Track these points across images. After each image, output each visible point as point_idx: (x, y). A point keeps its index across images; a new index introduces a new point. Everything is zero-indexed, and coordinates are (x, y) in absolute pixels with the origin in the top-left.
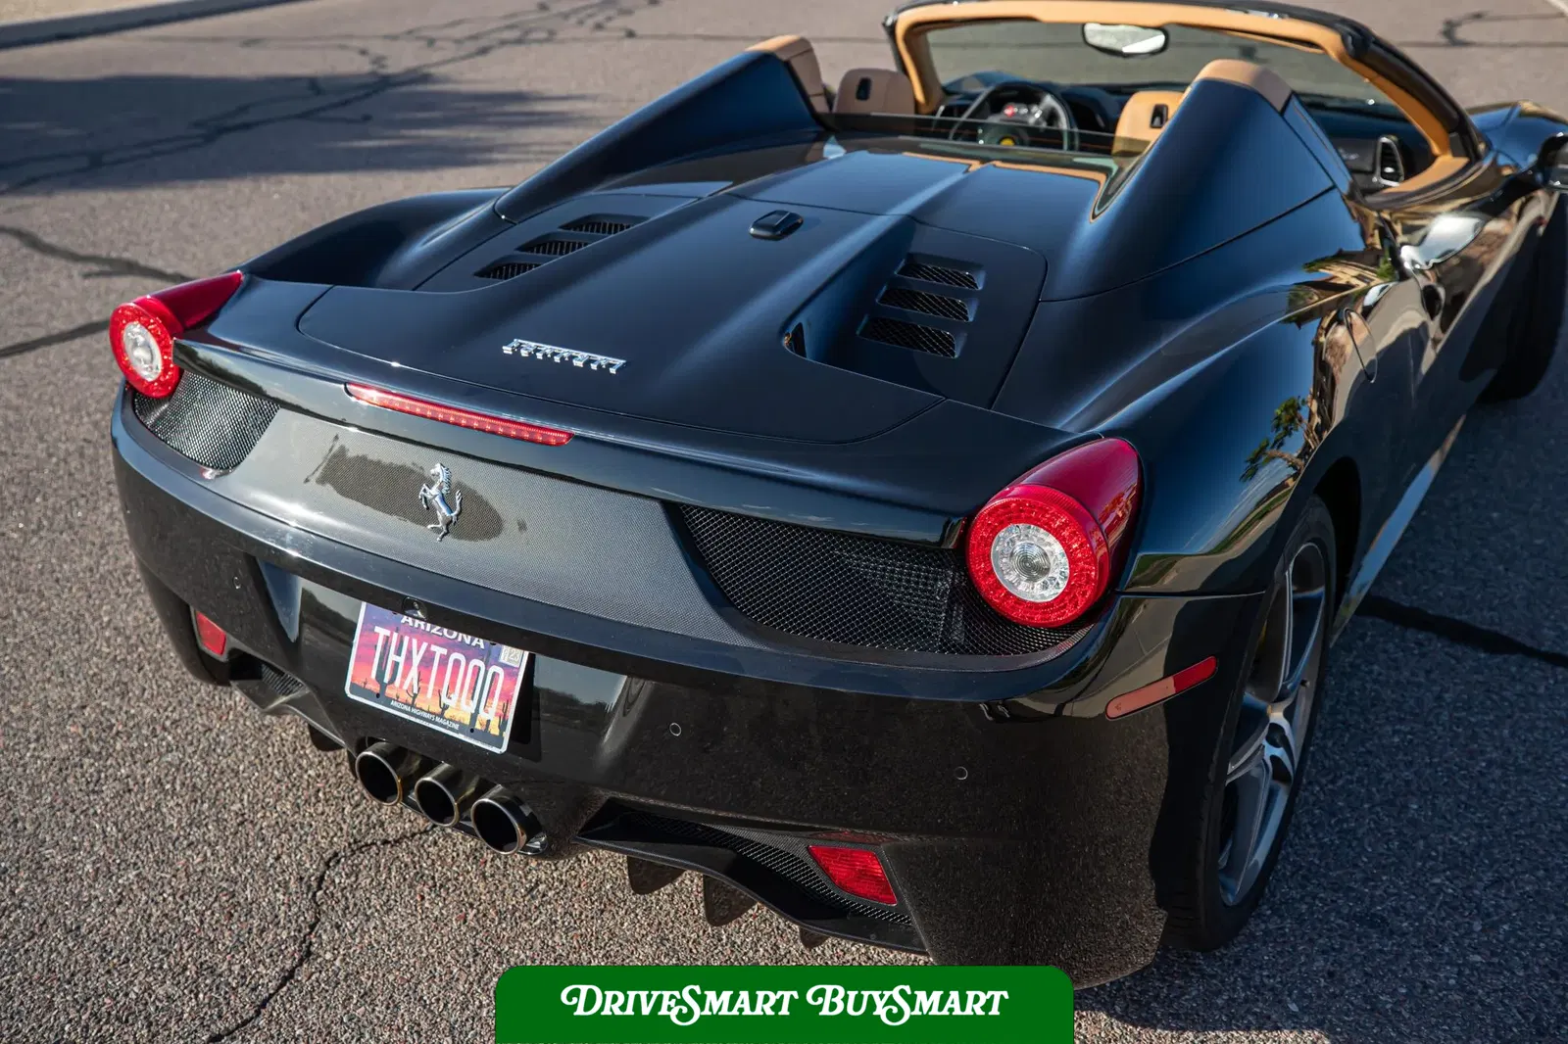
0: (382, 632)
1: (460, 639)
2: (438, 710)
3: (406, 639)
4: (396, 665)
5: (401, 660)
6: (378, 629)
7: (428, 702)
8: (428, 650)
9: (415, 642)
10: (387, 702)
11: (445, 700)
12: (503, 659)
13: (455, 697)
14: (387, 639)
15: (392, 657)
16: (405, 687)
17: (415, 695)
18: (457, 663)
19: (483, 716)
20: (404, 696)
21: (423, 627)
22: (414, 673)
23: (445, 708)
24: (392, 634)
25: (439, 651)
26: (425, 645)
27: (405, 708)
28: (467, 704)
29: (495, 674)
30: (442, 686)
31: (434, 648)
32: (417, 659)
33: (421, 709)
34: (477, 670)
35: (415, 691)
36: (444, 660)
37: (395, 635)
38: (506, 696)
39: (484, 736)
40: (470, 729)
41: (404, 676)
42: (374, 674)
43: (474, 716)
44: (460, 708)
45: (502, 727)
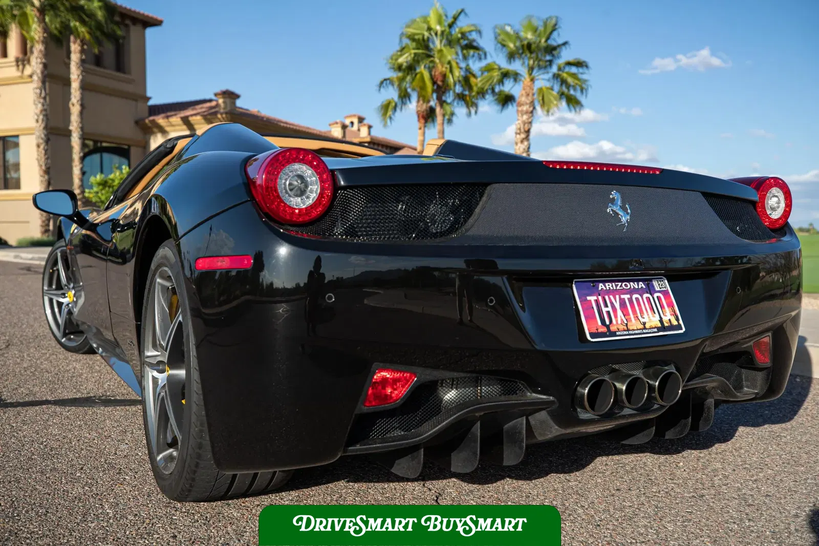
0: (592, 298)
1: (632, 287)
2: (642, 326)
3: (607, 298)
4: (608, 313)
5: (610, 309)
6: (589, 298)
7: (634, 324)
8: (621, 300)
9: (611, 297)
10: (614, 334)
11: (642, 320)
13: (645, 315)
14: (597, 302)
15: (604, 310)
16: (619, 322)
17: (627, 324)
18: (637, 299)
19: (665, 319)
20: (622, 327)
21: (612, 288)
22: (619, 313)
23: (644, 323)
24: (598, 298)
25: (625, 297)
26: (617, 297)
27: (625, 333)
28: (653, 316)
29: (659, 298)
30: (637, 314)
31: (622, 296)
32: (617, 305)
33: (634, 330)
34: (648, 299)
35: (626, 322)
36: (630, 300)
37: (600, 298)
38: (670, 305)
39: (672, 328)
40: (663, 328)
41: (616, 317)
42: (600, 323)
43: (661, 321)
44: (652, 320)
45: (677, 319)
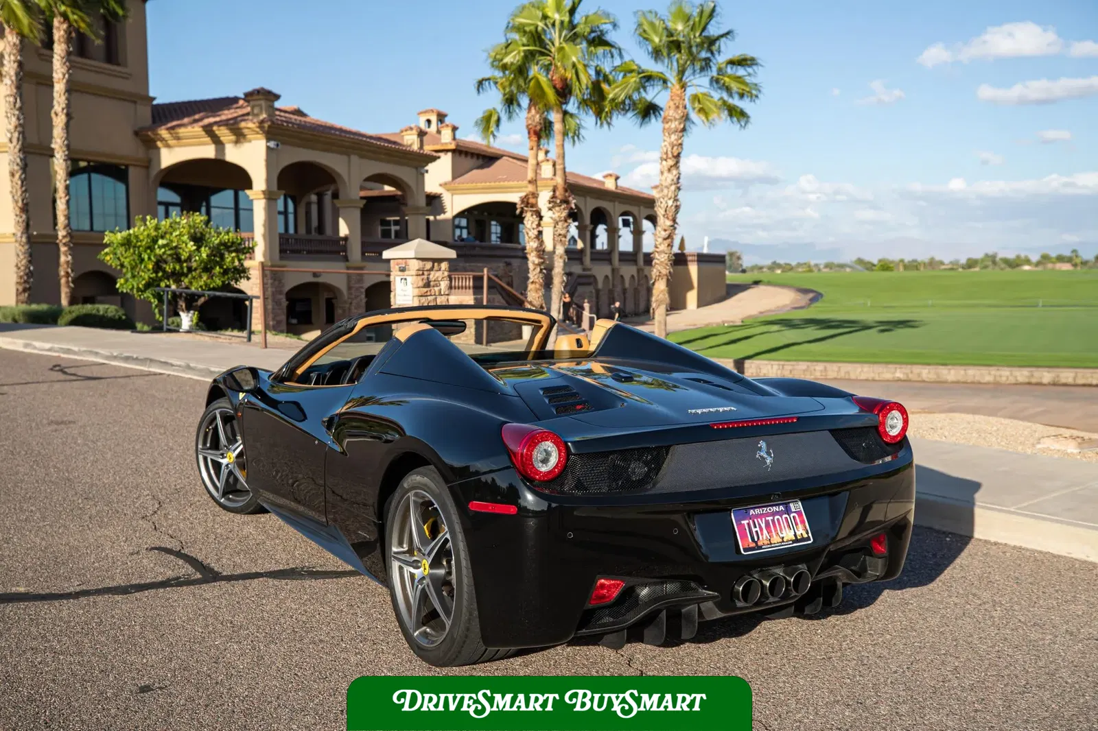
0: (745, 522)
1: (774, 510)
2: (781, 540)
3: (756, 520)
4: (757, 532)
5: (758, 529)
6: (743, 522)
7: (776, 539)
8: (766, 521)
9: (759, 520)
10: (760, 548)
11: (781, 536)
12: (793, 510)
13: (784, 532)
14: (749, 524)
15: (754, 530)
16: (765, 538)
17: (770, 540)
18: (778, 519)
19: (798, 533)
20: (766, 542)
21: (759, 513)
22: (765, 531)
23: (783, 538)
24: (749, 521)
25: (770, 518)
26: (764, 519)
27: (769, 546)
28: (790, 532)
29: (794, 517)
30: (777, 531)
31: (767, 518)
32: (763, 525)
33: (775, 543)
34: (786, 518)
35: (769, 538)
36: (773, 521)
37: (751, 521)
38: (803, 522)
39: (803, 539)
40: (797, 540)
41: (762, 534)
42: (750, 541)
43: (795, 535)
44: (789, 535)
45: (807, 533)
